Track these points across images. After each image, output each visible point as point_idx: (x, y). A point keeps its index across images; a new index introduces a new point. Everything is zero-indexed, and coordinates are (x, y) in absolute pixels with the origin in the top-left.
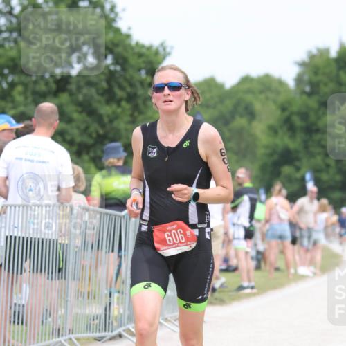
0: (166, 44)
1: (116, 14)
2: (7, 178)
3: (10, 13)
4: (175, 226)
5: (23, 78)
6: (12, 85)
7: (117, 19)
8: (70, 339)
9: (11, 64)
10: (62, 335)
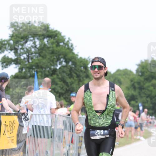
0: (90, 58)
1: (73, 48)
3: (36, 47)
5: (41, 70)
7: (73, 49)
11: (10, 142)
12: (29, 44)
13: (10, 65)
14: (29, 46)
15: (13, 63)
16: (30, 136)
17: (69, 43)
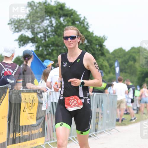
0: (105, 36)
1: (88, 26)
2: (51, 82)
3: (52, 26)
4: (73, 98)
5: (57, 48)
6: (53, 50)
7: (89, 28)
8: (73, 137)
9: (52, 43)
10: (70, 136)
11: (30, 118)
12: (46, 23)
13: (27, 44)
14: (46, 25)
15: (30, 42)
16: (49, 112)
17: (85, 21)
